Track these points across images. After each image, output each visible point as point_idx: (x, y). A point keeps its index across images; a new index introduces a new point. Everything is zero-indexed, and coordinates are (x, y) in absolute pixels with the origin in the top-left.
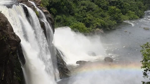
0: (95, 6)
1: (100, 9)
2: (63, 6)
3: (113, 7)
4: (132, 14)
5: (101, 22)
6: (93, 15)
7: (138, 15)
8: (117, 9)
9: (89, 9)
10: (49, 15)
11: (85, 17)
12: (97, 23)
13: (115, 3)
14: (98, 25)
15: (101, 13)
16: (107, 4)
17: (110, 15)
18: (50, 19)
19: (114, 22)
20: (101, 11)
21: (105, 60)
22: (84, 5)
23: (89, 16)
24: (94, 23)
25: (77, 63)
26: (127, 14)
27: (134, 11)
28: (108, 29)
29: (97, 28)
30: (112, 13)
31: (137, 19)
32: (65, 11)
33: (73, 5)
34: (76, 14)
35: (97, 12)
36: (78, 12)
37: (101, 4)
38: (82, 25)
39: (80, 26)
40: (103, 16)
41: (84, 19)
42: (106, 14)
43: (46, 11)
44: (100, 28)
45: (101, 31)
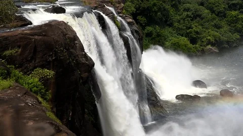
0: (205, 12)
1: (214, 15)
2: (156, 12)
3: (234, 13)
5: (213, 36)
6: (202, 25)
8: (241, 16)
9: (196, 16)
10: (135, 27)
11: (190, 28)
12: (209, 38)
13: (238, 6)
14: (209, 40)
15: (215, 22)
16: (224, 8)
17: (230, 25)
18: (136, 32)
19: (236, 36)
20: (214, 19)
21: (221, 93)
22: (188, 10)
23: (196, 27)
24: (204, 37)
25: (177, 97)
28: (226, 46)
29: (207, 45)
30: (233, 22)
32: (158, 20)
33: (172, 11)
34: (176, 24)
35: (208, 21)
36: (179, 22)
37: (215, 9)
38: (184, 40)
39: (182, 42)
40: (218, 27)
41: (188, 31)
42: (223, 23)
43: (130, 20)
44: (213, 45)
45: (215, 49)
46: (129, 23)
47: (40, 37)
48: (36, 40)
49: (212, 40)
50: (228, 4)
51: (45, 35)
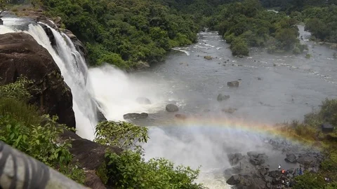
0: (131, 28)
1: (140, 31)
2: (85, 28)
3: (157, 29)
4: (183, 37)
5: (144, 51)
6: (130, 41)
7: (190, 40)
8: (163, 32)
9: (123, 32)
10: (79, 43)
11: (120, 44)
12: (140, 53)
13: (158, 23)
14: (140, 55)
15: (142, 37)
16: (147, 24)
17: (154, 41)
18: (81, 48)
19: (162, 51)
20: (141, 34)
21: (167, 109)
22: (113, 26)
23: (125, 42)
24: (135, 53)
25: (126, 116)
26: (175, 38)
27: (184, 33)
28: (155, 60)
29: (138, 60)
30: (156, 37)
31: (189, 44)
32: (87, 37)
33: (100, 27)
34: (106, 41)
35: (136, 37)
36: (108, 38)
37: (139, 25)
38: (116, 56)
39: (114, 59)
40: (145, 42)
41: (119, 47)
42: (149, 39)
43: (72, 35)
44: (144, 60)
45: (146, 64)
46: (71, 38)
47: (22, 54)
48: (16, 59)
49: (143, 55)
50: (149, 20)
51: (28, 52)
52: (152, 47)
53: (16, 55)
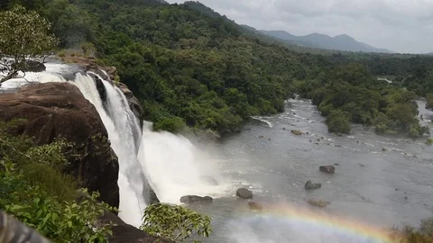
0: (201, 87)
1: (212, 92)
2: (144, 83)
3: (233, 90)
4: (266, 103)
5: (215, 117)
6: (199, 103)
7: (275, 107)
8: (241, 95)
9: (190, 91)
10: (134, 100)
11: (185, 106)
12: (209, 119)
13: (236, 83)
14: (210, 122)
15: (214, 99)
16: (221, 83)
17: (229, 105)
18: (136, 107)
19: (238, 118)
20: (213, 96)
21: (238, 194)
22: (179, 82)
24: (203, 118)
25: (183, 199)
26: (256, 105)
27: (268, 99)
28: (228, 130)
29: (207, 128)
30: (232, 101)
31: (273, 113)
32: (145, 94)
33: (162, 83)
34: (168, 100)
35: (206, 98)
36: (172, 96)
37: (211, 84)
38: (179, 121)
39: (176, 124)
40: (217, 106)
41: (184, 109)
42: (221, 101)
43: (127, 90)
44: (214, 128)
45: (215, 134)
46: (125, 94)
47: (63, 109)
48: (55, 115)
49: (213, 122)
50: (225, 79)
51: (71, 107)
52: (225, 113)
53: (56, 109)
